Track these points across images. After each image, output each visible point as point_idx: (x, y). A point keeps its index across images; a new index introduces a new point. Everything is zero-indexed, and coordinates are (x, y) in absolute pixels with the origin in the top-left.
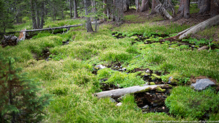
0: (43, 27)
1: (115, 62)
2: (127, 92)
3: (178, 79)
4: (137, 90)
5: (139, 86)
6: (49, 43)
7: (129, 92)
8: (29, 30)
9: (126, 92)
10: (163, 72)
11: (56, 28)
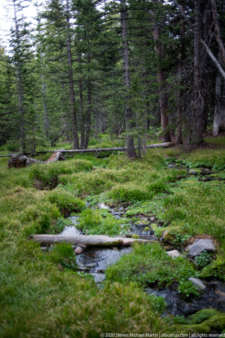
0: (87, 147)
1: (123, 201)
2: (83, 241)
3: (175, 235)
4: (100, 241)
5: (108, 236)
6: (66, 168)
7: (87, 241)
8: (67, 150)
9: (81, 241)
10: (165, 223)
11: (103, 149)
